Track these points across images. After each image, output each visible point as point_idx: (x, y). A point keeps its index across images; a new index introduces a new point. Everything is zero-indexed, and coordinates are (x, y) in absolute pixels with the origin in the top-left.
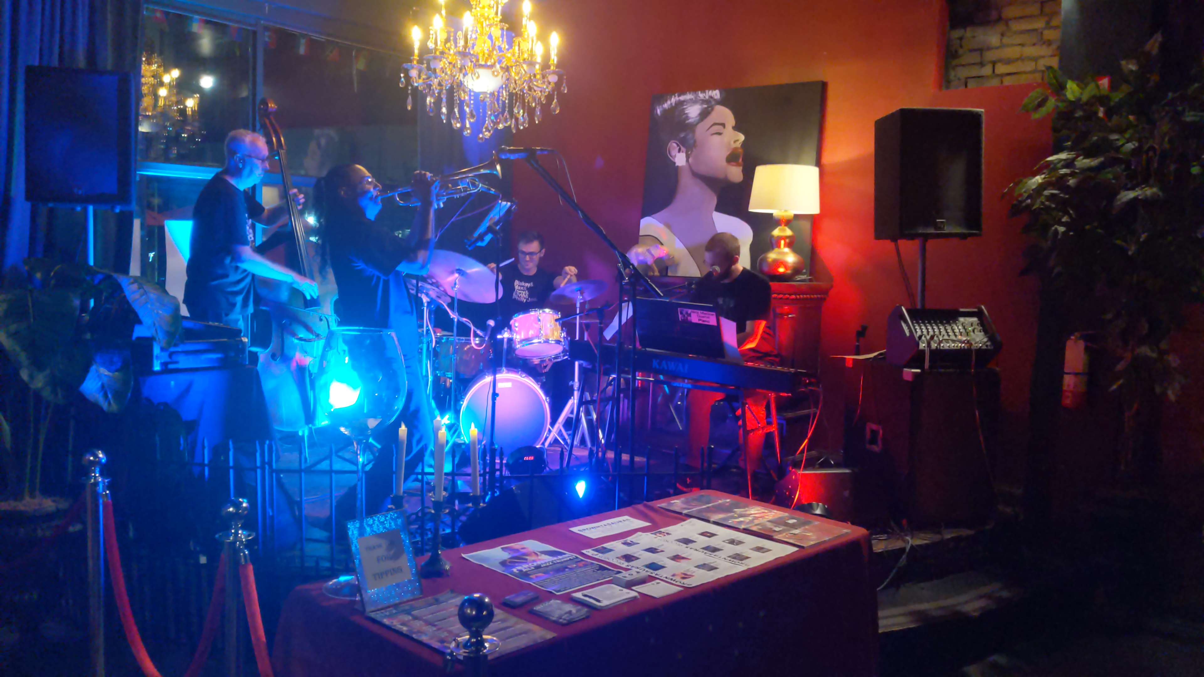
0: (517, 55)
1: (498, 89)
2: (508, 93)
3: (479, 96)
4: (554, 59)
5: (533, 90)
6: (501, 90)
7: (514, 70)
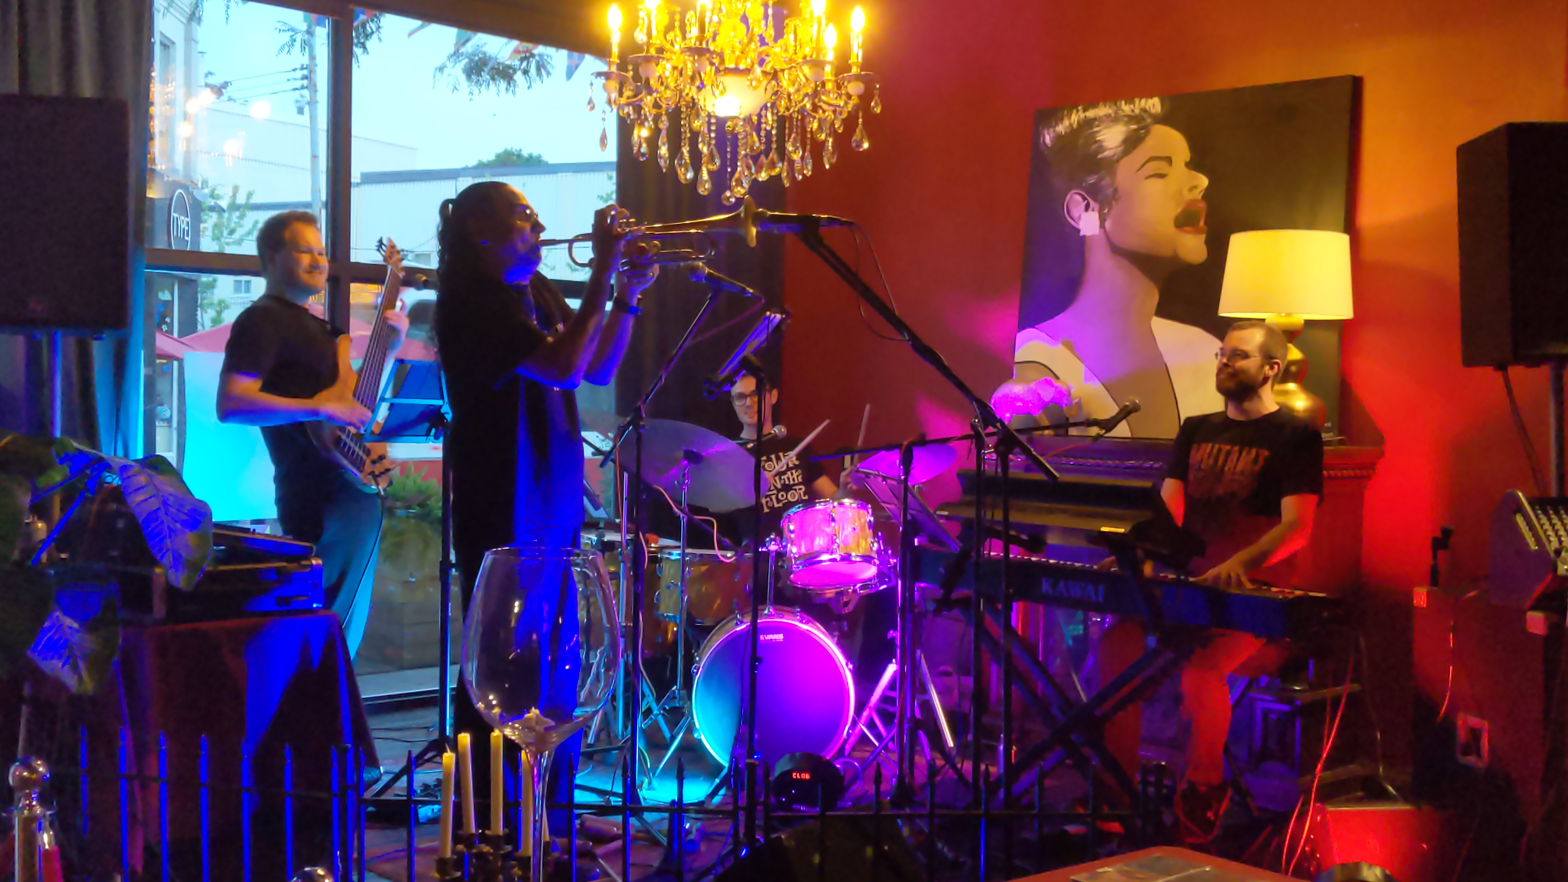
0: (791, 50)
1: (759, 110)
2: (775, 118)
3: (726, 122)
4: (857, 55)
5: (821, 112)
6: (763, 112)
7: (786, 76)
